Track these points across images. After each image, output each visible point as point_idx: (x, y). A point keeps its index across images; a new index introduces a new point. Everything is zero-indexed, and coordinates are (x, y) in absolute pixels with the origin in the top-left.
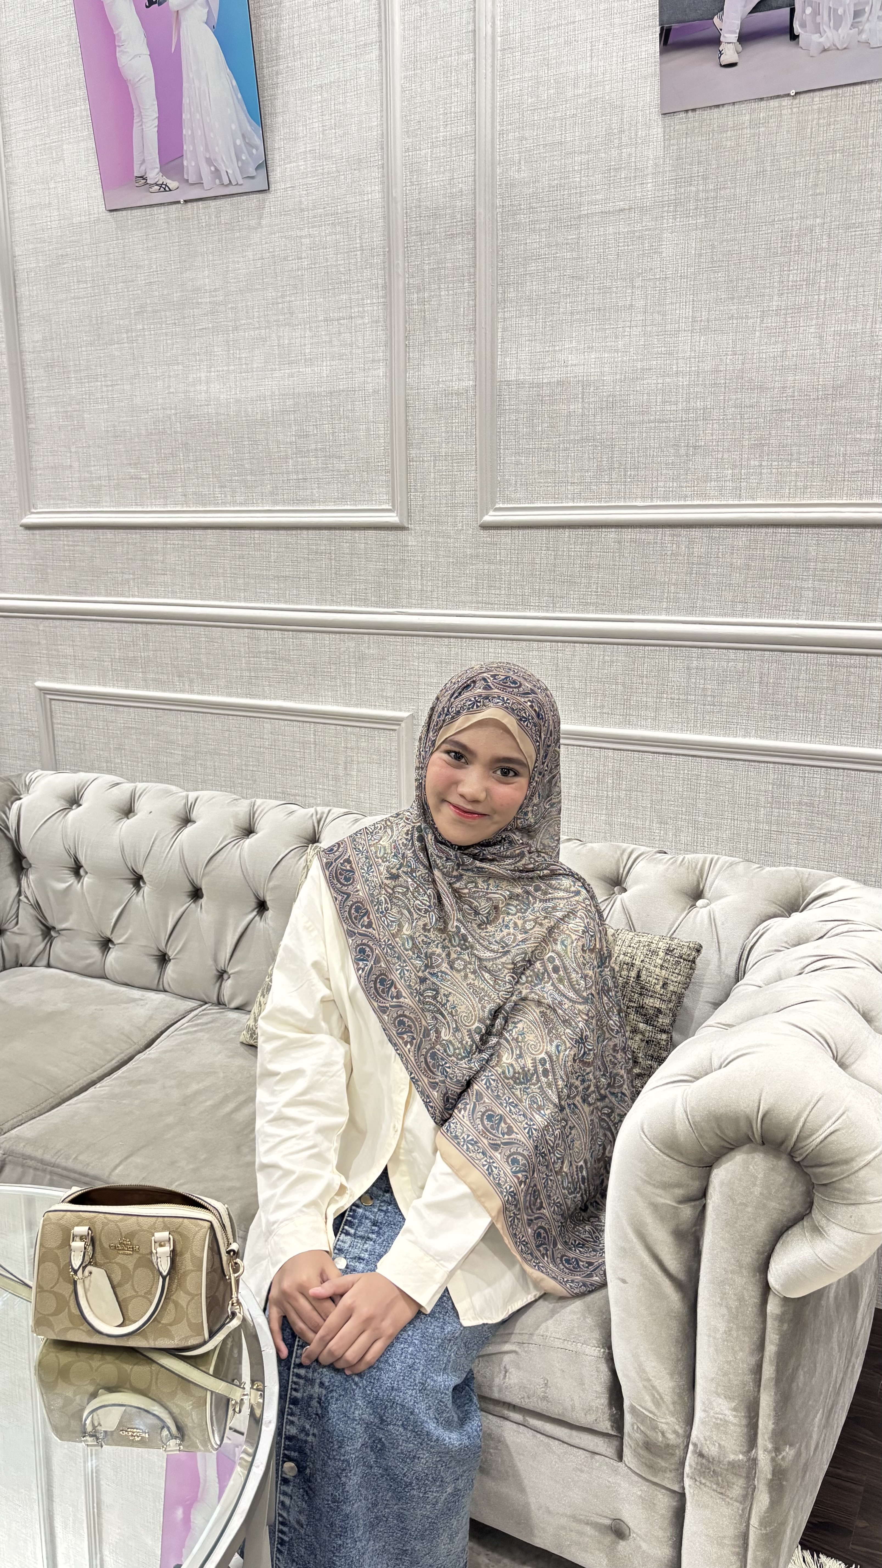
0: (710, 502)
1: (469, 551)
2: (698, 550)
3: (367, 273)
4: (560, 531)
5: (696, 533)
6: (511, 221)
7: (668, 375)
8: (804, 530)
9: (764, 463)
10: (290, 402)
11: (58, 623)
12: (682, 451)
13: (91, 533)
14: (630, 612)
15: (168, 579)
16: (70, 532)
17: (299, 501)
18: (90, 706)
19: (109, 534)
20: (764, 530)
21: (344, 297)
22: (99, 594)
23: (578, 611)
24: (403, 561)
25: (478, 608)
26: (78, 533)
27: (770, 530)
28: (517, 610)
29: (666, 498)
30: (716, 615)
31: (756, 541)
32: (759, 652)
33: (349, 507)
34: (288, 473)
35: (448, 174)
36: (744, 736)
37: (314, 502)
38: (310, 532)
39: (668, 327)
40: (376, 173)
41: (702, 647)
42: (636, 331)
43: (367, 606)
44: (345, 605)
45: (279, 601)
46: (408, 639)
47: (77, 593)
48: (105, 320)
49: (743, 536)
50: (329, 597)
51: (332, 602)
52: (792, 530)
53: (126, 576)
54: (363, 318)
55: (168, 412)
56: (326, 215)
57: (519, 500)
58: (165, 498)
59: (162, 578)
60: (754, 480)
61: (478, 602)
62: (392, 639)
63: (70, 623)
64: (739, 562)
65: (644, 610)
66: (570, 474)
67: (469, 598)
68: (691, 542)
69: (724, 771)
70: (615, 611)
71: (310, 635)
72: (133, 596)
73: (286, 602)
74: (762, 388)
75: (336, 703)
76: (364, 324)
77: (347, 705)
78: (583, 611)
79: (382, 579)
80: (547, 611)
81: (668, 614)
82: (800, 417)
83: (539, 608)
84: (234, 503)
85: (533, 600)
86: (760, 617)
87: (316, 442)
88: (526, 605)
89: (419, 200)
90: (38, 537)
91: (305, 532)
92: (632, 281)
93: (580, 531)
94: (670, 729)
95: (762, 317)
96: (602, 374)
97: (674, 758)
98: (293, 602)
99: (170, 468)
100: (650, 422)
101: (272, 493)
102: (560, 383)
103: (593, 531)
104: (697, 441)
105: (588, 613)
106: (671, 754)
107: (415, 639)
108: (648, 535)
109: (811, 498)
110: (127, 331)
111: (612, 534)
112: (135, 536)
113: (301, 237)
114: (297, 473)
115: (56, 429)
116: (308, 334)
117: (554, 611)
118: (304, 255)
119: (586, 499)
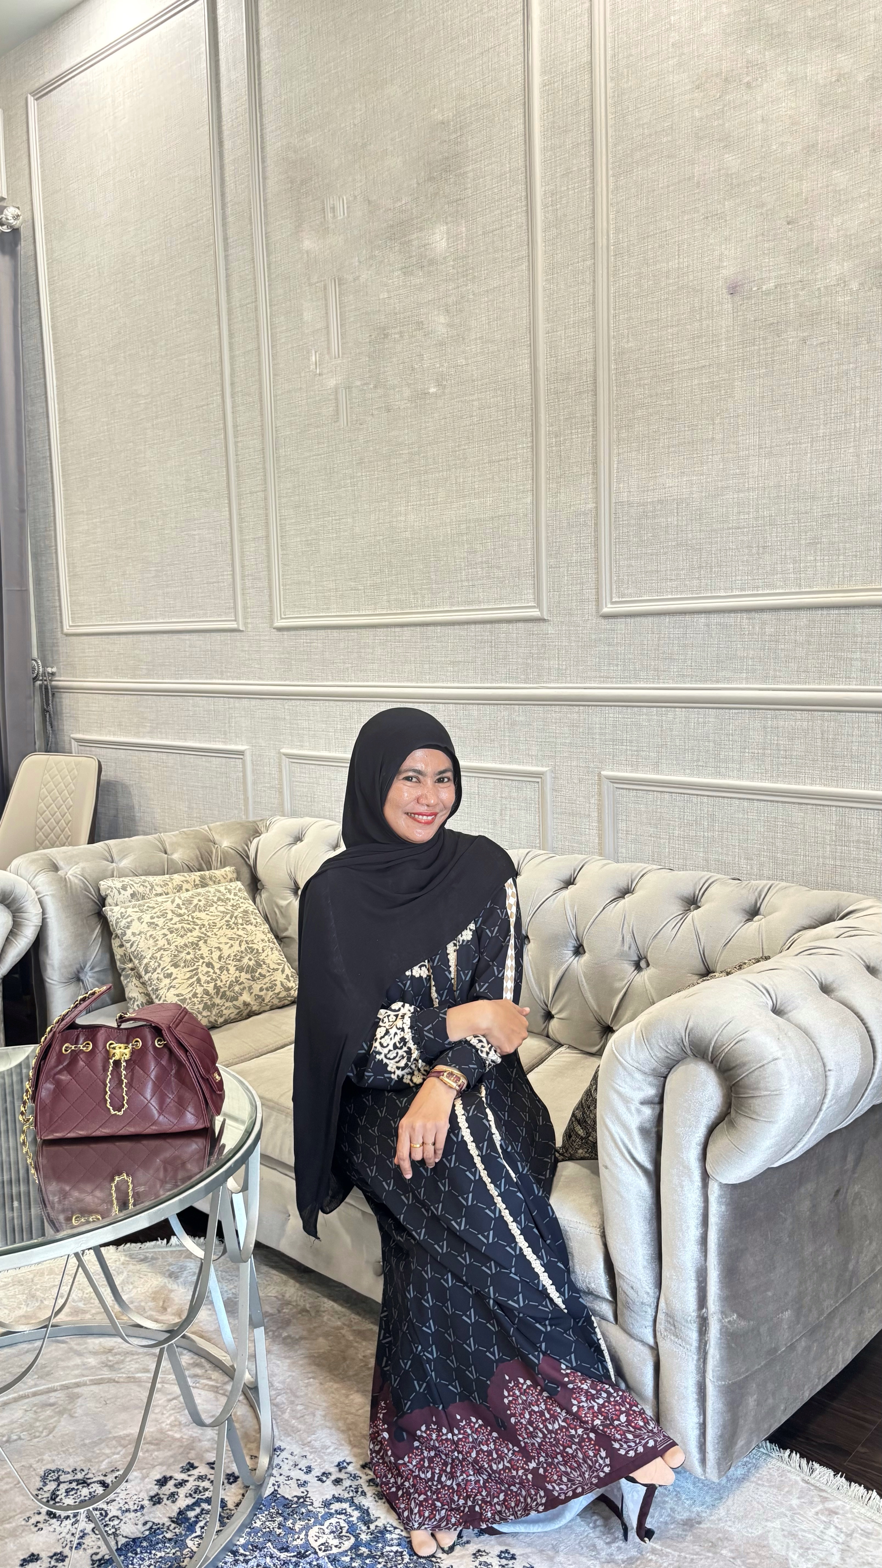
0: (778, 591)
1: (593, 637)
2: (769, 630)
3: (519, 425)
4: (662, 618)
5: (766, 616)
6: (622, 379)
7: (742, 491)
8: (852, 611)
9: (818, 558)
10: (463, 526)
11: (298, 702)
12: (754, 551)
13: (322, 633)
14: (717, 682)
15: (375, 666)
16: (308, 632)
17: (469, 603)
18: (319, 767)
19: (335, 633)
20: (820, 612)
21: (502, 443)
22: (328, 680)
23: (676, 682)
24: (544, 646)
25: (601, 682)
26: (314, 632)
27: (825, 612)
28: (630, 682)
29: (742, 589)
30: (785, 683)
31: (814, 621)
32: (820, 713)
33: (505, 606)
34: (462, 581)
35: (576, 348)
36: (811, 784)
37: (480, 602)
38: (477, 626)
39: (741, 453)
40: (526, 351)
41: (775, 710)
42: (717, 458)
43: (518, 682)
44: (501, 682)
45: (454, 681)
46: (549, 708)
47: (312, 680)
48: (336, 470)
49: (804, 618)
50: (490, 677)
51: (493, 681)
52: (842, 611)
53: (347, 665)
54: (516, 458)
55: (378, 538)
56: (490, 383)
57: (630, 595)
58: (375, 604)
59: (370, 666)
60: (810, 571)
61: (600, 677)
62: (536, 708)
63: (307, 703)
64: (801, 639)
65: (729, 680)
66: (668, 572)
67: (594, 674)
68: (764, 623)
69: (797, 814)
70: (706, 681)
71: (475, 707)
72: (351, 681)
73: (458, 682)
74: (813, 498)
75: (494, 761)
76: (517, 463)
77: (502, 762)
78: (681, 682)
79: (529, 661)
80: (653, 682)
81: (747, 683)
82: (844, 519)
83: (647, 680)
84: (423, 606)
85: (643, 674)
86: (819, 684)
87: (482, 556)
88: (637, 678)
89: (556, 368)
90: (286, 637)
91: (473, 626)
92: (713, 420)
93: (677, 618)
94: (753, 779)
95: (812, 442)
96: (691, 493)
97: (756, 803)
98: (464, 681)
99: (379, 581)
100: (729, 529)
101: (450, 597)
102: (660, 502)
103: (688, 618)
104: (765, 542)
105: (685, 683)
106: (753, 800)
107: (553, 708)
108: (730, 619)
109: (856, 585)
110: (351, 478)
111: (702, 619)
112: (353, 634)
113: (473, 400)
114: (468, 580)
115: (300, 554)
116: (477, 473)
117: (659, 683)
118: (475, 414)
119: (682, 592)
